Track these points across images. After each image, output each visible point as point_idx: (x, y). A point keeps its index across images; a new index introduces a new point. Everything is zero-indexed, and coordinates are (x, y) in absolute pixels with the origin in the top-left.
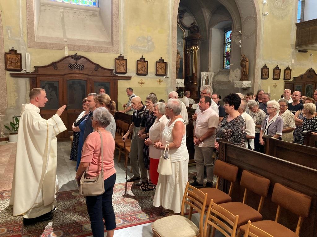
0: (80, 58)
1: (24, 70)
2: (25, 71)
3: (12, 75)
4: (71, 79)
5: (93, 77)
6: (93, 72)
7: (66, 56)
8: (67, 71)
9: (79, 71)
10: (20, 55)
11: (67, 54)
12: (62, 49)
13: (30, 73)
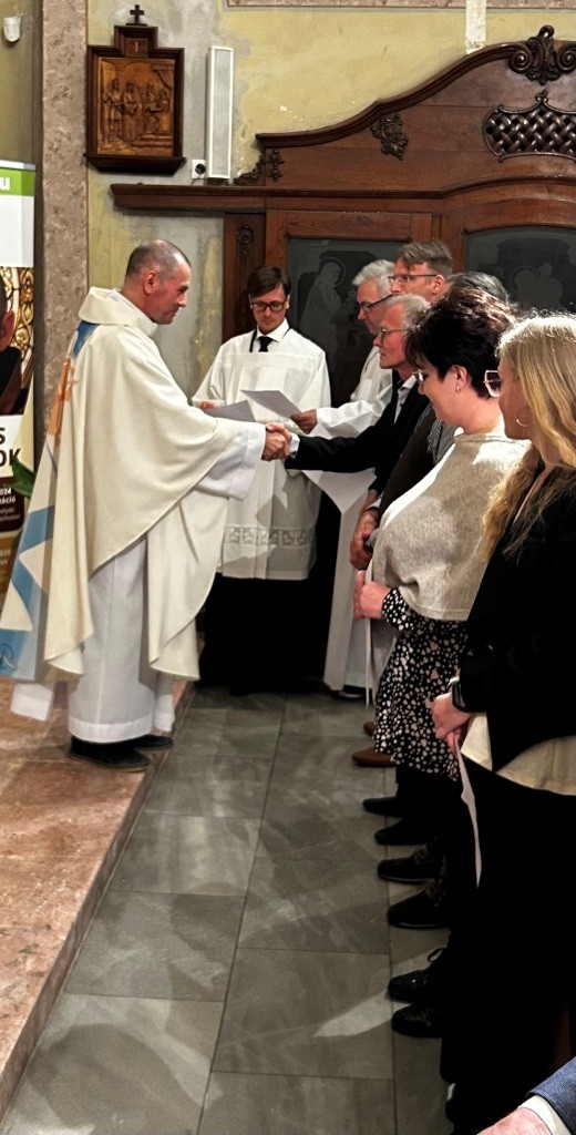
0: (574, 63)
1: (196, 162)
2: (201, 169)
9: (555, 160)
10: (173, 61)
11: (483, 38)
12: (446, 6)
13: (231, 182)
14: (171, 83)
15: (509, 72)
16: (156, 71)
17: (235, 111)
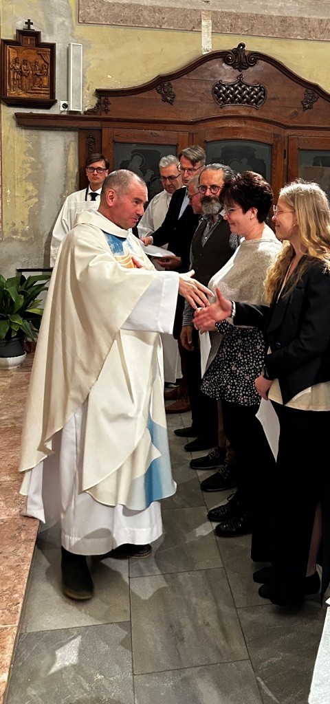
0: (255, 62)
1: (62, 103)
2: (65, 106)
3: (23, 122)
4: (220, 137)
5: (295, 132)
6: (296, 113)
7: (204, 53)
8: (207, 108)
9: (247, 108)
10: (49, 50)
11: (211, 47)
12: (192, 30)
13: (82, 113)
14: (48, 61)
15: (224, 64)
16: (40, 54)
17: (84, 76)
